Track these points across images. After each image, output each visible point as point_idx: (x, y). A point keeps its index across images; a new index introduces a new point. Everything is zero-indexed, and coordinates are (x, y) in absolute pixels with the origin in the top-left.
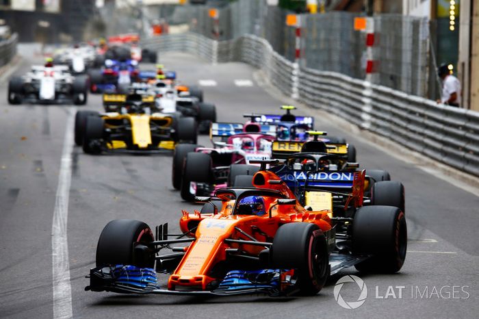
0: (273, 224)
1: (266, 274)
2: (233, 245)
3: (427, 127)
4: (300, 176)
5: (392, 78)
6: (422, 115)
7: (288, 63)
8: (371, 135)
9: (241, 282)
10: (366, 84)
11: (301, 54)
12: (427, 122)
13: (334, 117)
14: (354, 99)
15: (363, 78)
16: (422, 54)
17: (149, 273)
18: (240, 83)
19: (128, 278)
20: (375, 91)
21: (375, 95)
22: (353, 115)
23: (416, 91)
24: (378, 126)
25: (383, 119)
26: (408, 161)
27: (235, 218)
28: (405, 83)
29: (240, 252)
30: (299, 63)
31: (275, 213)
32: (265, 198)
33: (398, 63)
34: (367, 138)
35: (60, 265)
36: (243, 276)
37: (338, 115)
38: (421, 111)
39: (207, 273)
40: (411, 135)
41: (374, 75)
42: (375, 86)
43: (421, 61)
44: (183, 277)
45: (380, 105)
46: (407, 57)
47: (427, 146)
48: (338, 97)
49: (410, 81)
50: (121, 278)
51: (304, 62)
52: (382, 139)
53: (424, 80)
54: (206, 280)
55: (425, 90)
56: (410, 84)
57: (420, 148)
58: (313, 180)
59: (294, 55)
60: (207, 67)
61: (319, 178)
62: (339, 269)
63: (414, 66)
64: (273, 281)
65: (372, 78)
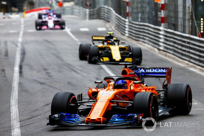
0: (132, 93)
1: (130, 116)
2: (114, 103)
3: (191, 48)
4: (141, 70)
5: (174, 25)
6: (189, 43)
7: (123, 19)
8: (164, 53)
9: (119, 120)
10: (161, 28)
11: (130, 14)
12: (191, 46)
13: (146, 45)
14: (155, 36)
15: (160, 26)
16: (188, 13)
17: (76, 117)
18: (100, 29)
19: (66, 119)
20: (166, 32)
21: (165, 34)
22: (155, 44)
23: (186, 31)
24: (168, 48)
25: (170, 45)
26: (182, 65)
27: (114, 90)
28: (180, 28)
29: (117, 106)
30: (128, 19)
31: (132, 88)
32: (127, 81)
33: (176, 18)
34: (162, 54)
35: (15, 120)
36: (120, 117)
37: (148, 44)
38: (188, 41)
39: (103, 116)
40: (184, 53)
41: (165, 24)
42: (166, 29)
43: (187, 17)
44: (92, 118)
45: (168, 39)
46: (181, 15)
47: (191, 58)
48: (147, 35)
49: (182, 26)
50: (63, 119)
51: (130, 18)
52: (170, 55)
53: (189, 26)
54: (103, 119)
55: (189, 31)
56: (182, 28)
57: (188, 59)
58: (148, 72)
59: (126, 15)
60: (84, 21)
61: (150, 71)
62: (162, 114)
63: (184, 19)
64: (134, 119)
65: (164, 25)
